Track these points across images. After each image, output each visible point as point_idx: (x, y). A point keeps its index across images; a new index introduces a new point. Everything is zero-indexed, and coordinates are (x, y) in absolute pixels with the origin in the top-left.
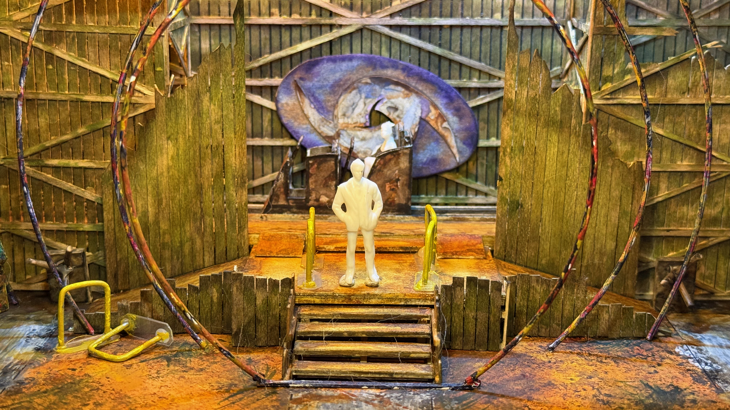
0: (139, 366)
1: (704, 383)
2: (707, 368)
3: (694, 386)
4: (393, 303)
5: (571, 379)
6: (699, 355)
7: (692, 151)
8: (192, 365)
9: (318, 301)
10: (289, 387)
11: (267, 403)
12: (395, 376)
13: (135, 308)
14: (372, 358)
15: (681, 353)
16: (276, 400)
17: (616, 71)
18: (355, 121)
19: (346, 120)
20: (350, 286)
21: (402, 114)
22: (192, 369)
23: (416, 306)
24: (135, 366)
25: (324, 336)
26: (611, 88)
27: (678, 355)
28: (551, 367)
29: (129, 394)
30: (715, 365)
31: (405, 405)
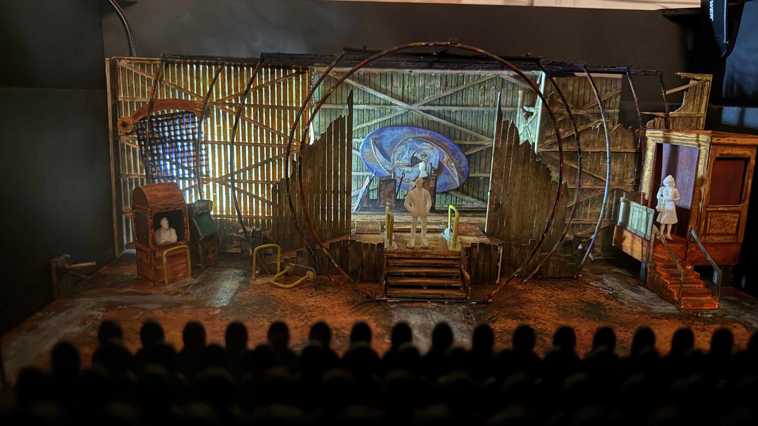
0: (300, 291)
1: (612, 300)
2: (611, 292)
3: (607, 301)
4: (438, 257)
5: (541, 298)
6: (603, 286)
7: (591, 178)
8: (329, 290)
9: (396, 256)
10: (387, 302)
11: (377, 310)
12: (445, 296)
13: (293, 260)
14: (430, 287)
15: (594, 285)
16: (382, 308)
17: (552, 134)
18: (403, 162)
19: (398, 162)
20: (413, 248)
21: (429, 158)
22: (330, 292)
23: (450, 259)
24: (298, 291)
25: (403, 274)
26: (550, 142)
27: (592, 286)
28: (527, 292)
29: (299, 305)
30: (614, 291)
31: (454, 311)
